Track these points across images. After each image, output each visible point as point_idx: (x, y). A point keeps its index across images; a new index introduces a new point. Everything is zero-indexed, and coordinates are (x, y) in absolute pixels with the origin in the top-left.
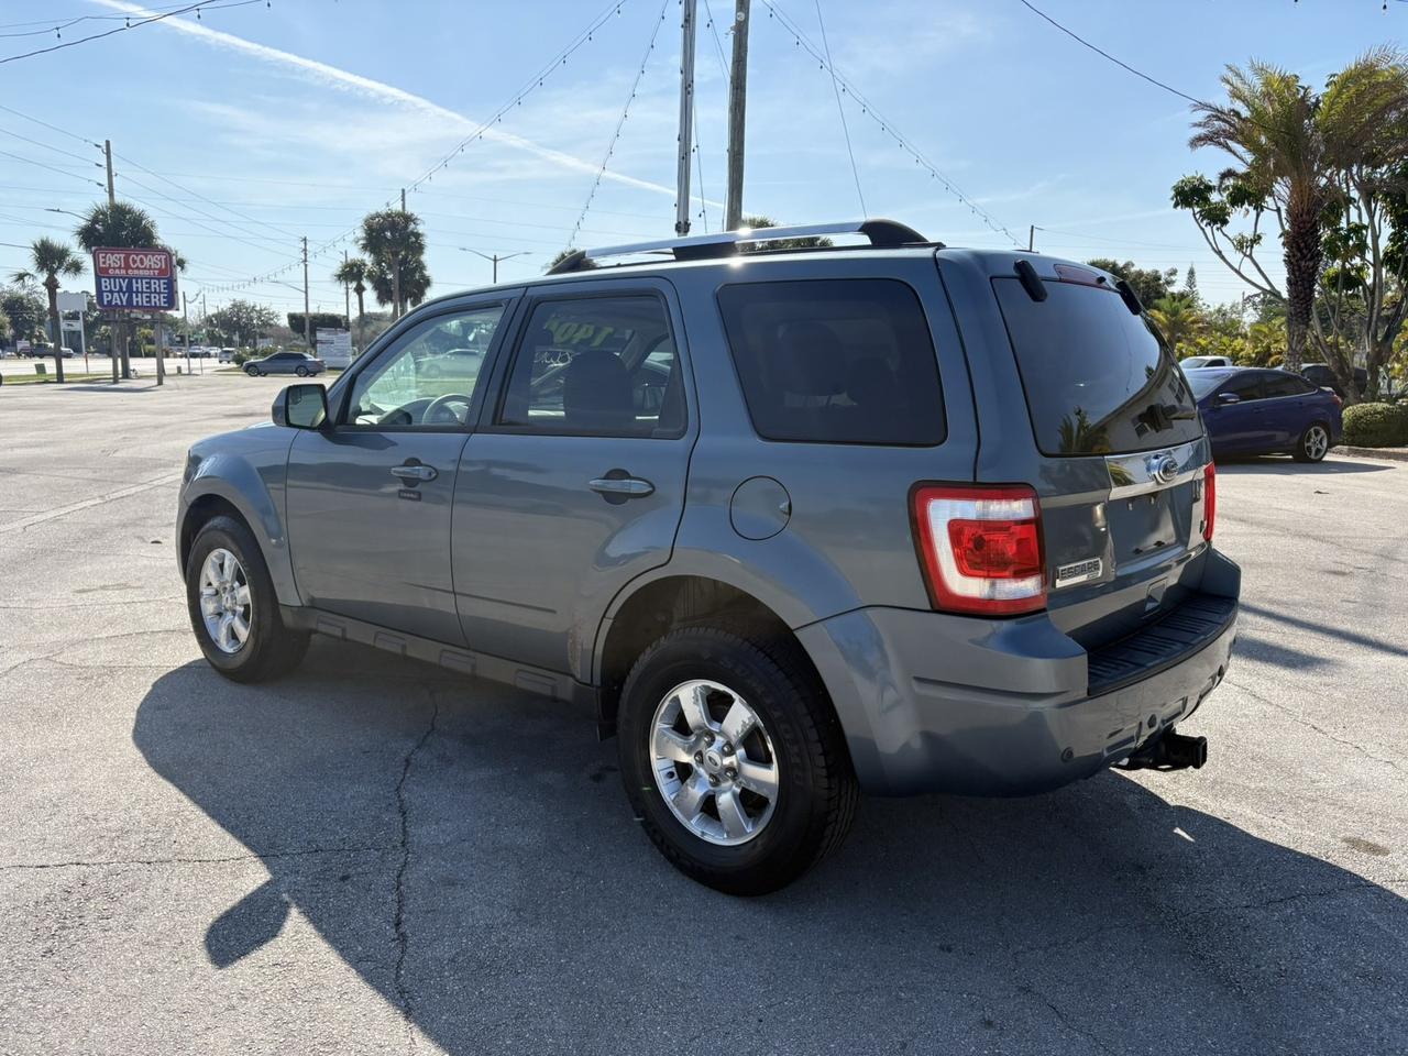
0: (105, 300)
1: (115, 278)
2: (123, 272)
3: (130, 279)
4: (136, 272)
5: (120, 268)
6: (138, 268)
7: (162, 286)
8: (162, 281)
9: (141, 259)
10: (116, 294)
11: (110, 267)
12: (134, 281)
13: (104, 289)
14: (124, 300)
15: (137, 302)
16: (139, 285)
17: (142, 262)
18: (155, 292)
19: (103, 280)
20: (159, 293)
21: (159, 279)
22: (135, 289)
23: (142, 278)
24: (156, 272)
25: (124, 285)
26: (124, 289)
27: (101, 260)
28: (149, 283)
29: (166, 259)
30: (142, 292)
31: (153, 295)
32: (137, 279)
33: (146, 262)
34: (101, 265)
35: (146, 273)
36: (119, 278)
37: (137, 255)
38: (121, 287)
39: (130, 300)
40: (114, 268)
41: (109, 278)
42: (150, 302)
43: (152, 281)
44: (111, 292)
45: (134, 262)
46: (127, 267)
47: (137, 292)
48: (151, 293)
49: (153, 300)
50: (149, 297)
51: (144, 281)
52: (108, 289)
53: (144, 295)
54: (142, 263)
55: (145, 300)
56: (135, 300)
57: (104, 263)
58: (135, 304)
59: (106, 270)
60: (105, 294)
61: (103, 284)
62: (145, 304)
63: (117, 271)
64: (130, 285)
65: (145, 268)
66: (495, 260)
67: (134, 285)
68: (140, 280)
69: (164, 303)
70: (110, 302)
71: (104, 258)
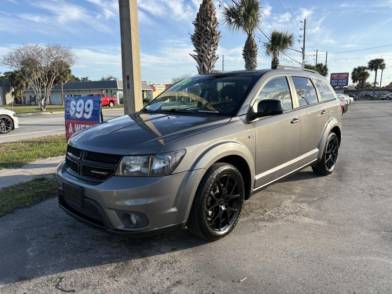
3: (338, 80)
5: (336, 78)
6: (341, 77)
11: (334, 78)
14: (336, 84)
25: (337, 81)
28: (343, 80)
33: (343, 76)
35: (342, 78)
38: (336, 81)
39: (338, 84)
44: (334, 83)
45: (340, 76)
46: (338, 77)
48: (343, 82)
54: (342, 76)
56: (339, 84)
60: (332, 83)
64: (338, 81)
68: (340, 80)
69: (346, 84)
70: (333, 85)
71: (333, 75)
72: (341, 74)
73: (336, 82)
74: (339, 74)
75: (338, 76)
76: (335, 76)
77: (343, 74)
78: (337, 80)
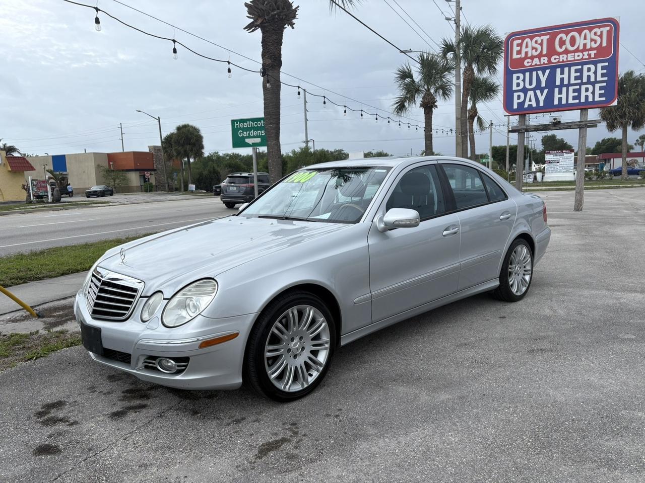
0: (516, 101)
1: (531, 71)
2: (544, 60)
3: (553, 69)
4: (563, 58)
5: (540, 56)
6: (567, 52)
7: (600, 72)
8: (599, 66)
10: (530, 93)
11: (526, 57)
12: (558, 70)
13: (515, 88)
14: (542, 99)
15: (560, 99)
16: (566, 76)
17: (573, 41)
18: (589, 82)
19: (515, 76)
20: (593, 84)
21: (595, 63)
22: (558, 83)
23: (570, 66)
24: (593, 53)
25: (544, 79)
26: (543, 85)
27: (516, 49)
29: (609, 32)
30: (569, 85)
31: (583, 87)
32: (562, 67)
33: (580, 42)
34: (515, 56)
35: (578, 56)
36: (537, 70)
37: (567, 33)
39: (550, 98)
40: (532, 58)
41: (524, 72)
42: (578, 97)
43: (585, 67)
44: (525, 91)
45: (562, 43)
46: (551, 51)
47: (561, 88)
48: (582, 84)
49: (583, 94)
50: (579, 91)
51: (573, 69)
52: (521, 87)
53: (571, 89)
54: (573, 44)
55: (571, 94)
56: (557, 96)
57: (519, 52)
58: (556, 102)
60: (516, 95)
61: (515, 81)
62: (571, 101)
63: (536, 61)
64: (552, 78)
65: (577, 50)
67: (559, 76)
68: (566, 69)
69: (601, 95)
70: (521, 105)
71: (520, 45)
72: (567, 28)
73: (538, 86)
74: (553, 31)
75: (551, 43)
76: (531, 47)
77: (580, 33)
78: (543, 70)
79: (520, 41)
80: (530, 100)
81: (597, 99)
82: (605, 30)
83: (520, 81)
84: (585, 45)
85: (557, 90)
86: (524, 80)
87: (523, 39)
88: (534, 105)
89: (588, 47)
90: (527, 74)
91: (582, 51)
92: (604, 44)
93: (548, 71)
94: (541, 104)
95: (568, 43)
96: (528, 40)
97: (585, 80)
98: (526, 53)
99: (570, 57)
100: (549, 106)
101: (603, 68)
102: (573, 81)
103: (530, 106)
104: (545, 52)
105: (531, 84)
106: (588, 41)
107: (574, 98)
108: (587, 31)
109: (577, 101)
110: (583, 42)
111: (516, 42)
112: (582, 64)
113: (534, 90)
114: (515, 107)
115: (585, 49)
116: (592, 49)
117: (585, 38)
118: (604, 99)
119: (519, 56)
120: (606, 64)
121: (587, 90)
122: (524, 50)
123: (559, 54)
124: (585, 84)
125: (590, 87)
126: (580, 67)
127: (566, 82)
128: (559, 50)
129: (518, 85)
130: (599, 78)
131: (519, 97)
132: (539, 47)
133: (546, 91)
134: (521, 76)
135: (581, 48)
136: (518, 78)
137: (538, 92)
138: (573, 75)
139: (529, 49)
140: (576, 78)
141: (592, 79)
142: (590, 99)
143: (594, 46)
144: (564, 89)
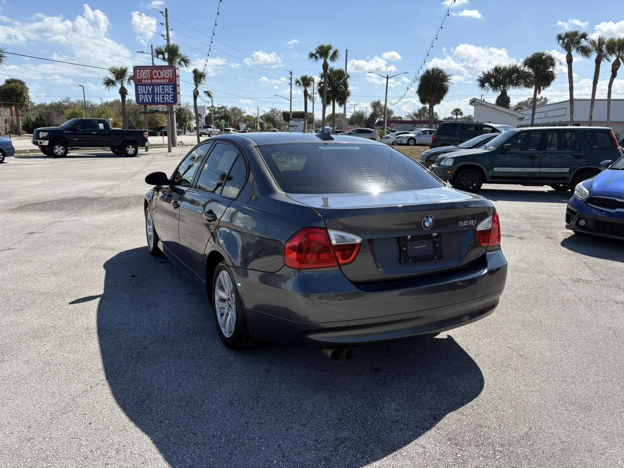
0: (140, 99)
1: (145, 85)
2: (150, 81)
3: (153, 86)
4: (156, 81)
5: (148, 79)
6: (157, 78)
7: (170, 89)
8: (170, 86)
9: (159, 72)
10: (146, 96)
11: (142, 79)
12: (155, 86)
13: (139, 93)
14: (150, 99)
16: (158, 90)
18: (167, 94)
19: (139, 87)
20: (169, 94)
21: (168, 85)
22: (156, 92)
23: (160, 85)
24: (167, 80)
25: (150, 90)
26: (150, 93)
27: (138, 74)
28: (164, 88)
29: (172, 72)
30: (160, 94)
31: (165, 95)
32: (157, 85)
33: (162, 75)
34: (138, 78)
35: (162, 81)
36: (147, 85)
39: (153, 99)
40: (145, 79)
41: (142, 85)
42: (164, 100)
43: (165, 86)
44: (143, 94)
45: (155, 74)
46: (152, 78)
47: (157, 94)
50: (164, 97)
51: (161, 86)
52: (142, 92)
53: (161, 96)
54: (159, 75)
55: (161, 98)
56: (156, 98)
57: (139, 76)
58: (156, 101)
59: (140, 80)
60: (140, 96)
61: (139, 90)
62: (161, 101)
63: (146, 81)
64: (153, 90)
65: (161, 79)
66: (387, 78)
67: (156, 89)
68: (158, 86)
69: (172, 100)
70: (143, 100)
71: (140, 72)
73: (148, 93)
74: (151, 68)
75: (151, 73)
76: (144, 74)
77: (162, 70)
78: (150, 85)
79: (139, 71)
80: (146, 100)
81: (171, 101)
82: (171, 70)
83: (141, 89)
84: (164, 76)
85: (155, 95)
86: (143, 89)
87: (140, 70)
88: (148, 102)
89: (165, 77)
90: (144, 86)
91: (163, 79)
92: (171, 77)
93: (151, 86)
94: (150, 101)
95: (157, 74)
96: (142, 70)
97: (166, 93)
98: (142, 76)
99: (159, 81)
100: (153, 103)
101: (172, 88)
102: (161, 92)
103: (146, 101)
104: (149, 78)
105: (146, 91)
106: (165, 75)
107: (162, 100)
108: (164, 70)
109: (163, 102)
110: (163, 75)
111: (138, 71)
112: (164, 85)
113: (147, 94)
114: (140, 102)
115: (164, 79)
116: (166, 79)
117: (164, 73)
118: (173, 102)
119: (139, 78)
120: (172, 86)
121: (167, 97)
122: (141, 75)
123: (155, 79)
124: (165, 94)
125: (168, 95)
126: (163, 86)
127: (159, 93)
128: (155, 77)
129: (141, 91)
130: (171, 92)
131: (141, 97)
132: (147, 75)
133: (152, 95)
134: (141, 86)
135: (163, 77)
136: (140, 88)
137: (149, 95)
138: (161, 89)
139: (143, 75)
140: (162, 91)
141: (168, 92)
142: (168, 101)
143: (168, 77)
144: (158, 95)
